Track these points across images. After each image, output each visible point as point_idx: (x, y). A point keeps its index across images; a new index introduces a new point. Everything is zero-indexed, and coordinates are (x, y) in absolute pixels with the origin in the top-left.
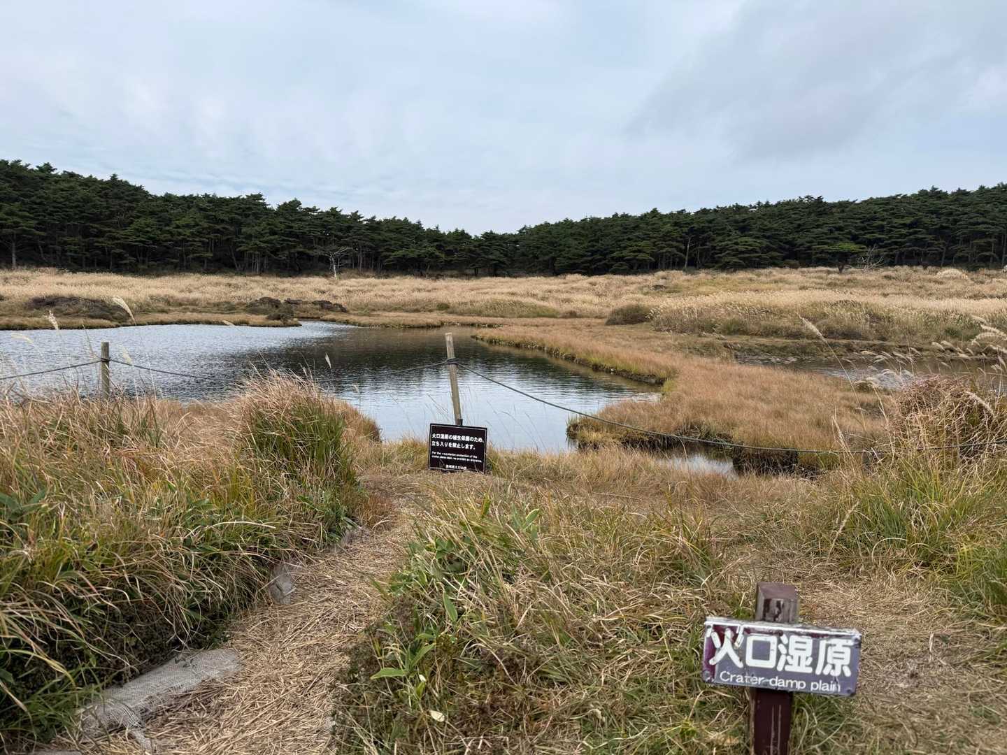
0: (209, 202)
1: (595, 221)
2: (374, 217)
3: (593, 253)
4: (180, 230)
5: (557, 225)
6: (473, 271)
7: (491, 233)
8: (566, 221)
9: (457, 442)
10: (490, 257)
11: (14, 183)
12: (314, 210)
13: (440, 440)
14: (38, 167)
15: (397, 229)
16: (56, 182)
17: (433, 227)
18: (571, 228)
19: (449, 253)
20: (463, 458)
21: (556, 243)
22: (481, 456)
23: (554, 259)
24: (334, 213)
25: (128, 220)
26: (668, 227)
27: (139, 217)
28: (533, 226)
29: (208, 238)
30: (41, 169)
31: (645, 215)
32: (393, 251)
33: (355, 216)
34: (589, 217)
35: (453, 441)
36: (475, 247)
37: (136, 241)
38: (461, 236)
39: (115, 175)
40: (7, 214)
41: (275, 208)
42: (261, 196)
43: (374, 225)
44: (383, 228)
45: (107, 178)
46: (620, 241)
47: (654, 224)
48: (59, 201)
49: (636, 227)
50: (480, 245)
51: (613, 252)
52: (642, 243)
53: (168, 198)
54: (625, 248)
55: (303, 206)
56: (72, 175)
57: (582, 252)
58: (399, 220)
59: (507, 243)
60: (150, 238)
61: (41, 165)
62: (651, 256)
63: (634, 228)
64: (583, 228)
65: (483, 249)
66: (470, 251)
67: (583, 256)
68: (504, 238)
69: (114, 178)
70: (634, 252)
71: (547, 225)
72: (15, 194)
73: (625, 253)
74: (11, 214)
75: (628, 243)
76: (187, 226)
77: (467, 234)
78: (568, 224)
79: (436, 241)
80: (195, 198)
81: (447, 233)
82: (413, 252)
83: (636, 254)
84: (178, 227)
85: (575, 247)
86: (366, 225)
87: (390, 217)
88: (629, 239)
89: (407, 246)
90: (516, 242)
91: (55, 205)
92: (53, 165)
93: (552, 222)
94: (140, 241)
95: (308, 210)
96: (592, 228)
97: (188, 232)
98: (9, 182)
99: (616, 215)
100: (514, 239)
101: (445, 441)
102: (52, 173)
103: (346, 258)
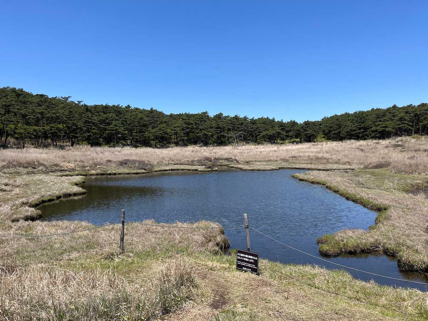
0: (187, 116)
1: (362, 113)
2: (253, 118)
3: (360, 129)
4: (175, 129)
5: (341, 115)
6: (299, 140)
7: (308, 121)
8: (346, 114)
9: (247, 258)
10: (308, 132)
11: (117, 113)
12: (228, 117)
13: (241, 256)
14: (125, 106)
15: (264, 122)
16: (131, 112)
17: (280, 120)
18: (349, 117)
19: (288, 132)
20: (249, 265)
21: (341, 124)
22: (257, 266)
23: (340, 132)
24: (236, 118)
25: (157, 126)
26: (402, 114)
27: (160, 124)
28: (329, 117)
29: (185, 131)
30: (126, 107)
31: (389, 109)
32: (262, 132)
33: (245, 118)
34: (358, 111)
35: (245, 257)
36: (300, 128)
37: (159, 134)
38: (293, 124)
39: (152, 108)
40: (114, 126)
41: (213, 117)
42: (207, 112)
43: (253, 122)
44: (257, 122)
45: (149, 109)
46: (375, 122)
47: (394, 113)
48: (132, 119)
49: (384, 115)
50: (302, 127)
51: (371, 128)
52: (388, 123)
53: (171, 116)
54: (378, 125)
55: (224, 115)
56: (137, 109)
57: (354, 129)
58: (264, 118)
59: (316, 126)
60: (164, 132)
61: (126, 106)
62: (393, 129)
63: (383, 115)
64: (355, 117)
65: (304, 129)
66: (298, 130)
67: (355, 131)
68: (314, 124)
69: (152, 109)
70: (384, 127)
71: (336, 115)
72: (117, 118)
73: (378, 128)
74: (116, 126)
75: (380, 123)
76: (178, 127)
77: (296, 122)
78: (347, 115)
79: (281, 126)
80: (181, 115)
81: (286, 122)
82: (271, 132)
83: (384, 128)
84: (175, 127)
85: (350, 126)
86: (250, 122)
87: (260, 117)
88: (380, 121)
89: (268, 130)
90: (320, 125)
91: (131, 121)
92: (131, 106)
93: (339, 114)
94: (161, 134)
95: (226, 117)
96: (360, 116)
97: (178, 129)
98: (115, 113)
99: (373, 109)
100: (319, 123)
101: (242, 257)
102: (130, 108)
103: (241, 136)
